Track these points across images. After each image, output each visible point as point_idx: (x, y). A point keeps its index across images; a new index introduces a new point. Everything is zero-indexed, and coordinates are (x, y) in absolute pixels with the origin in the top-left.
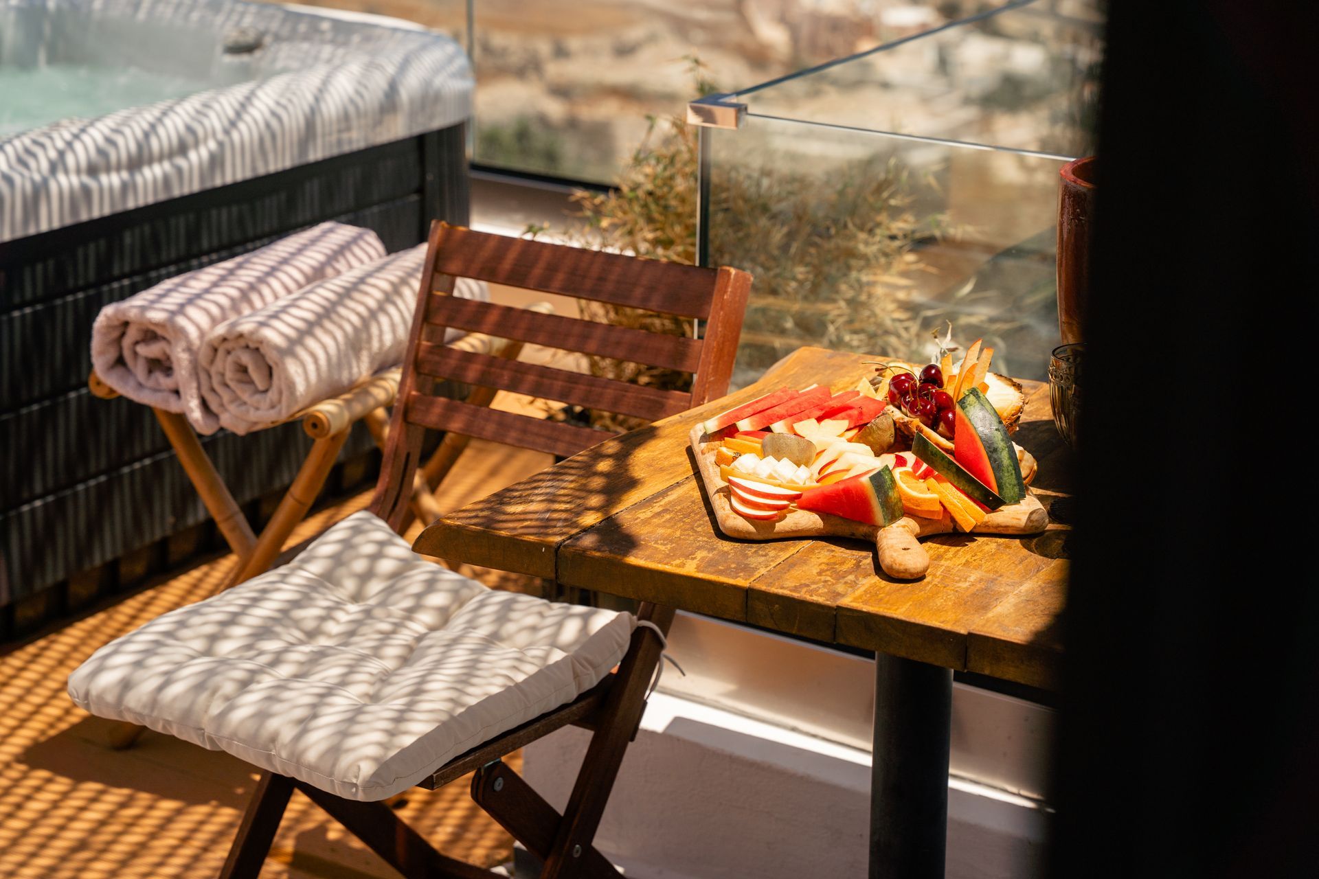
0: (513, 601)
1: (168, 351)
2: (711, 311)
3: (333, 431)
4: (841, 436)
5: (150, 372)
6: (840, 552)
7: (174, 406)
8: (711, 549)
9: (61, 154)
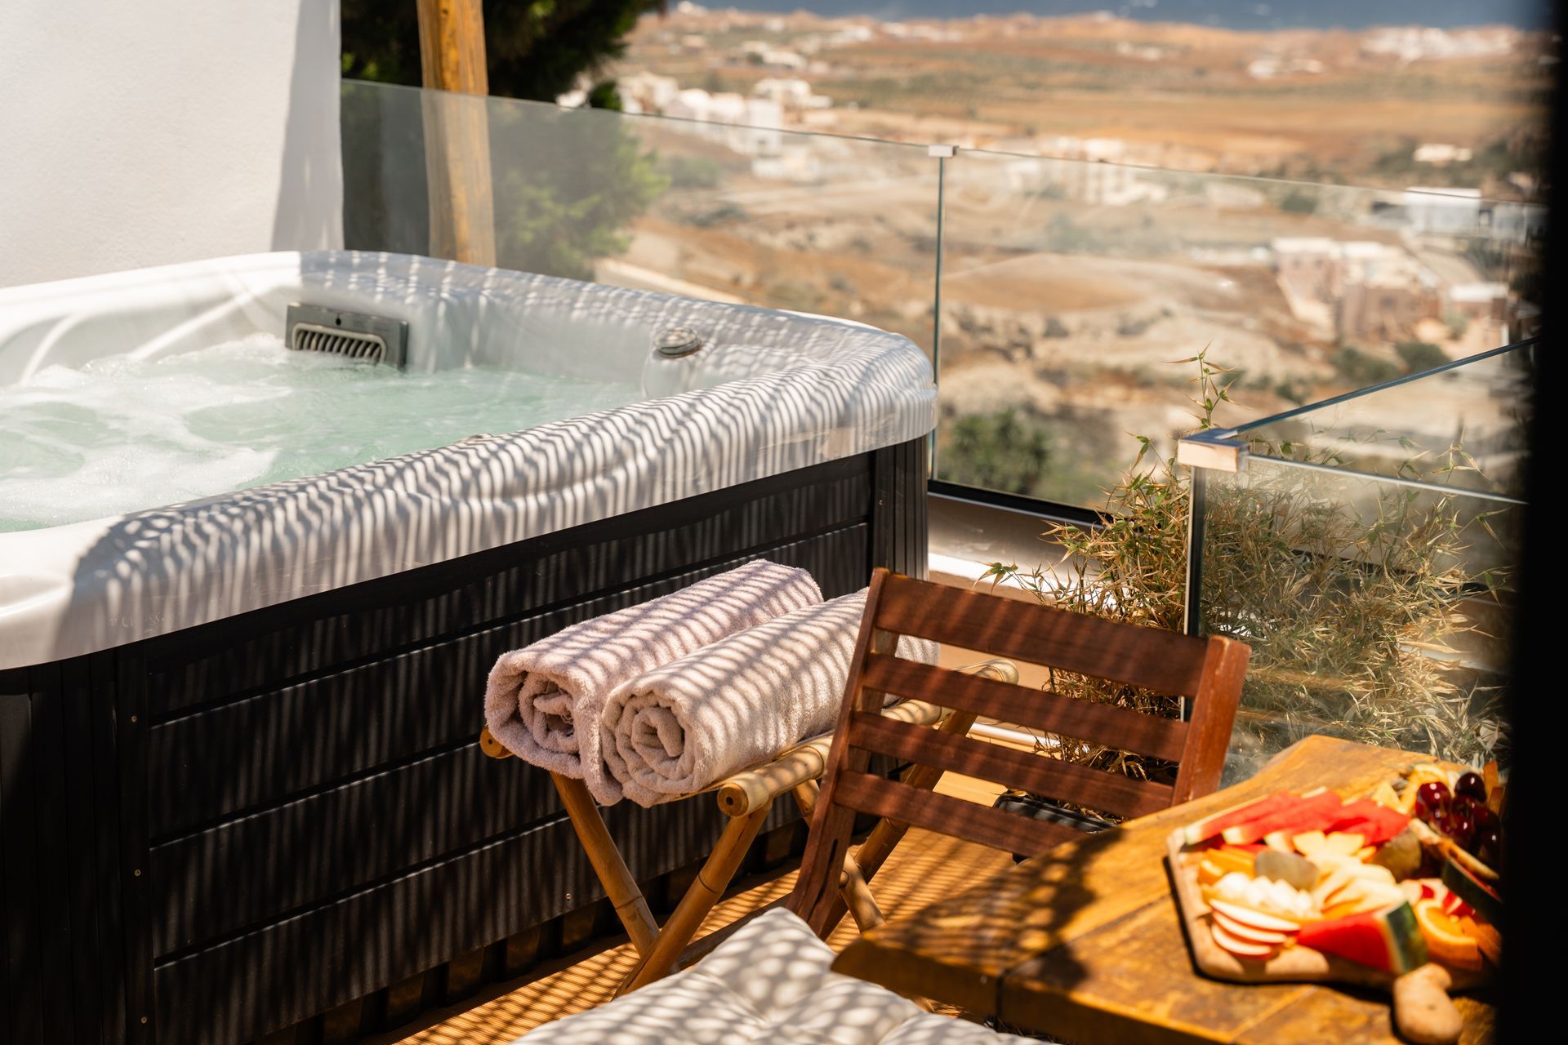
0: (949, 1026)
1: (569, 707)
2: (1200, 689)
3: (751, 808)
4: (1354, 854)
5: (548, 730)
6: (1348, 1004)
7: (573, 772)
8: (1187, 990)
9: (476, 473)
